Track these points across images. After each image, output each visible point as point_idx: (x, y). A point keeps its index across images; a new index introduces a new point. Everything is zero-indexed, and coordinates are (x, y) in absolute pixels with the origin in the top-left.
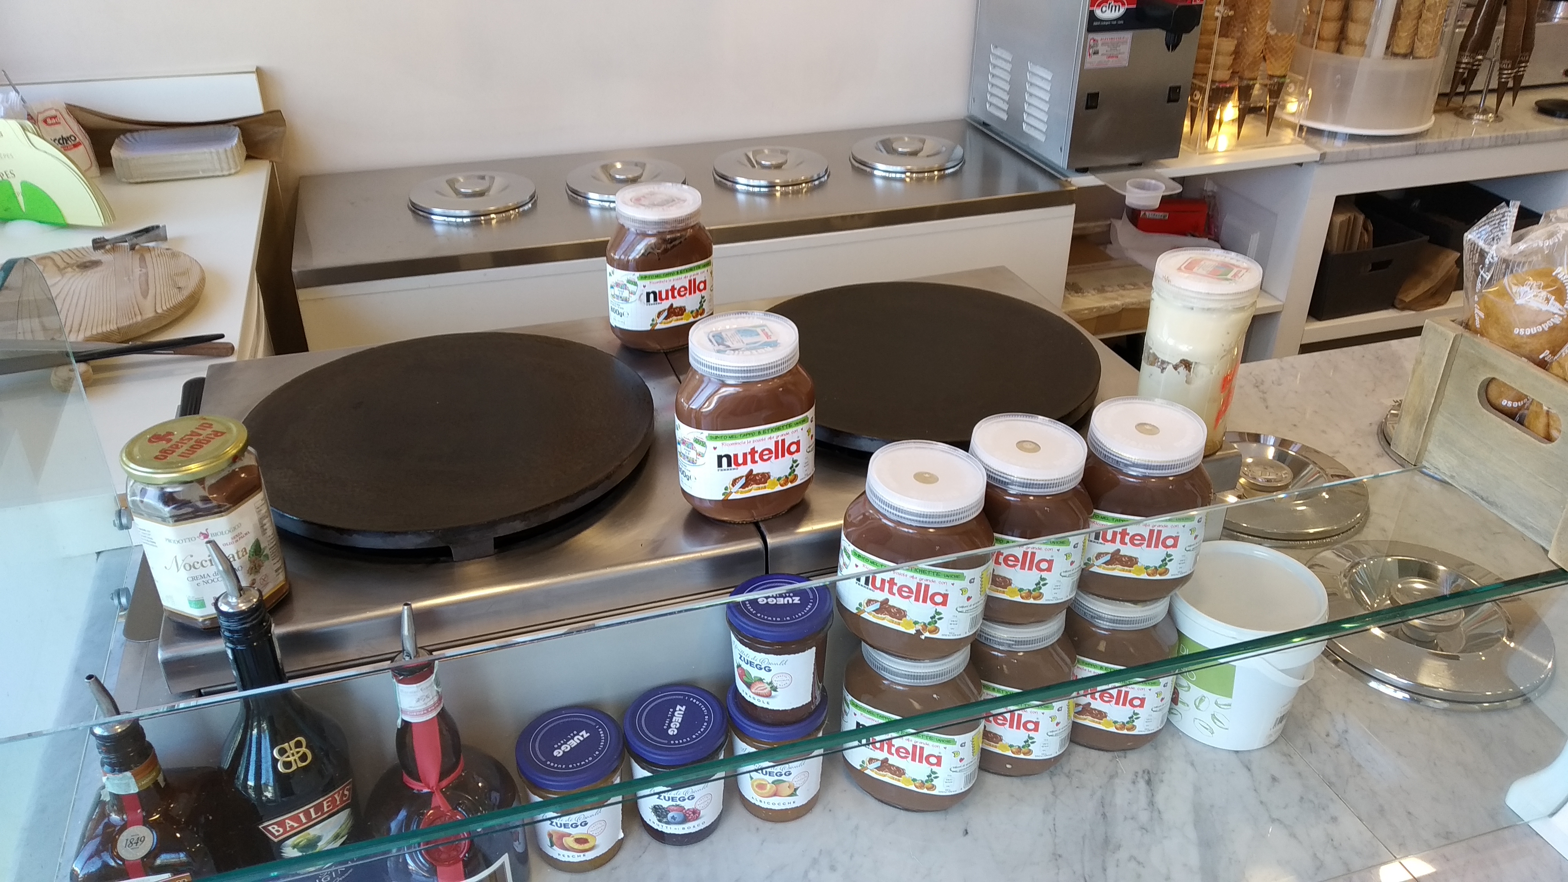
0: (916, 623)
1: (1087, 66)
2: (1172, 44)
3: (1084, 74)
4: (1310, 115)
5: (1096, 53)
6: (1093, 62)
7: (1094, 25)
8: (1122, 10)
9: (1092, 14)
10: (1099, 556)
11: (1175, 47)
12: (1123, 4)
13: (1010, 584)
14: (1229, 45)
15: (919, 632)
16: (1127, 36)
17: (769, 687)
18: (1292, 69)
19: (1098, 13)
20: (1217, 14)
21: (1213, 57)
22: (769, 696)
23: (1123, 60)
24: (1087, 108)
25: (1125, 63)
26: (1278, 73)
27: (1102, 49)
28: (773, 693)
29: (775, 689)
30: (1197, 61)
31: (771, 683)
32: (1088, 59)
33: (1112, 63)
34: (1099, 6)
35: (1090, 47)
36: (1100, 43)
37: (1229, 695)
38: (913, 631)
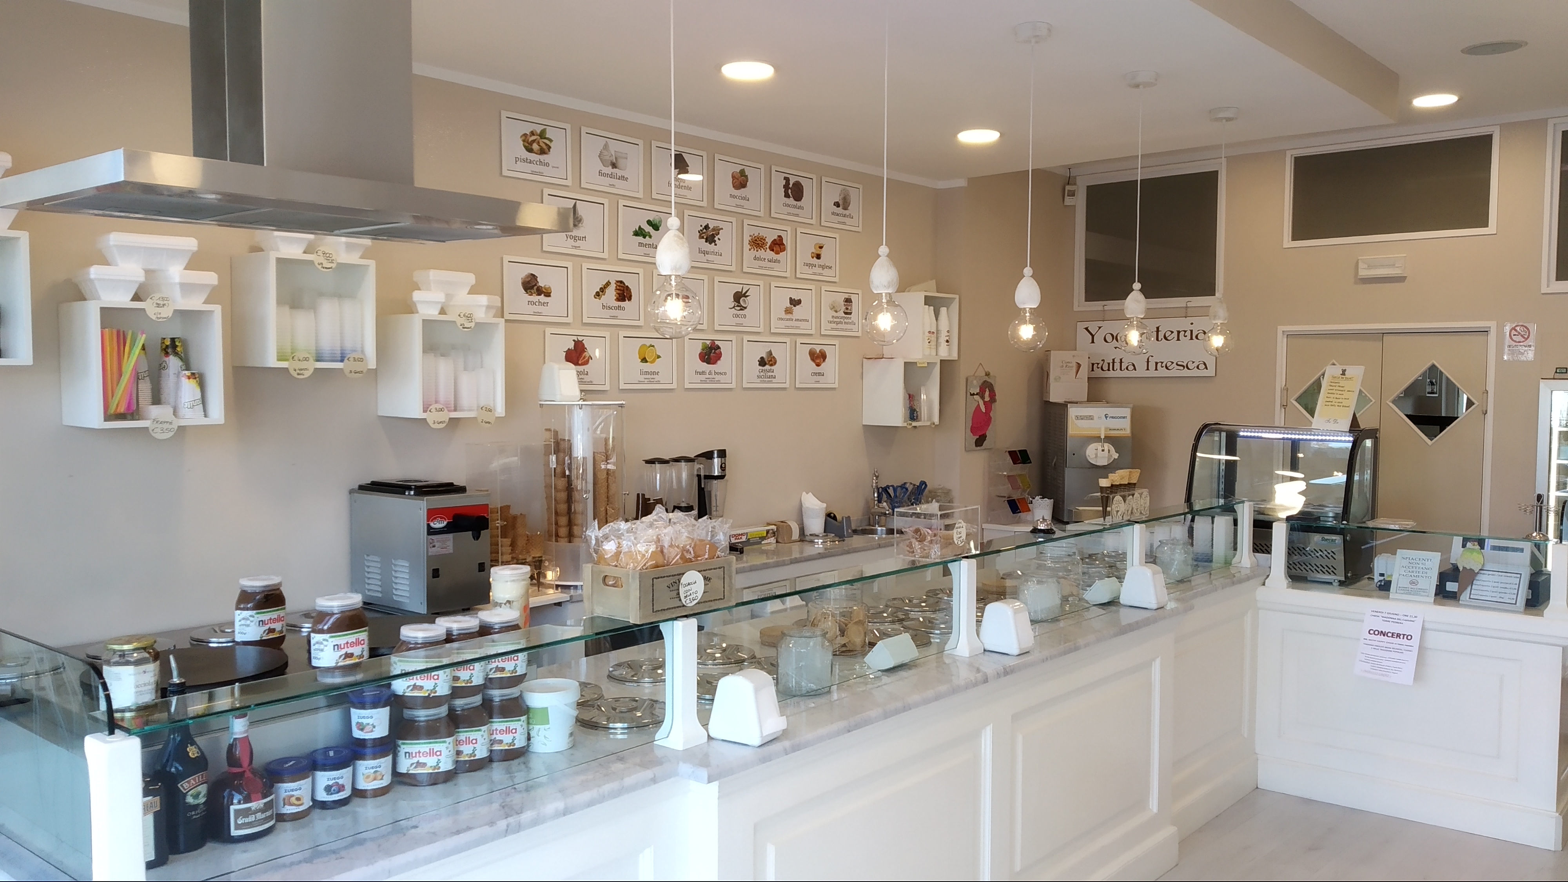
0: (428, 690)
1: (430, 554)
2: (477, 537)
3: (430, 558)
4: (559, 579)
5: (434, 546)
6: (433, 551)
7: (431, 531)
8: (445, 523)
9: (428, 525)
10: (491, 670)
11: (478, 539)
12: (445, 520)
13: (460, 679)
14: (507, 541)
15: (429, 695)
16: (451, 536)
17: (372, 726)
18: (544, 554)
19: (432, 525)
20: (497, 525)
21: (500, 548)
22: (372, 731)
23: (450, 549)
24: (433, 577)
25: (451, 551)
26: (538, 555)
27: (437, 544)
28: (374, 729)
29: (374, 727)
30: (491, 553)
31: (373, 724)
32: (430, 550)
33: (444, 551)
34: (432, 521)
35: (431, 544)
36: (435, 541)
37: (548, 723)
38: (427, 695)
